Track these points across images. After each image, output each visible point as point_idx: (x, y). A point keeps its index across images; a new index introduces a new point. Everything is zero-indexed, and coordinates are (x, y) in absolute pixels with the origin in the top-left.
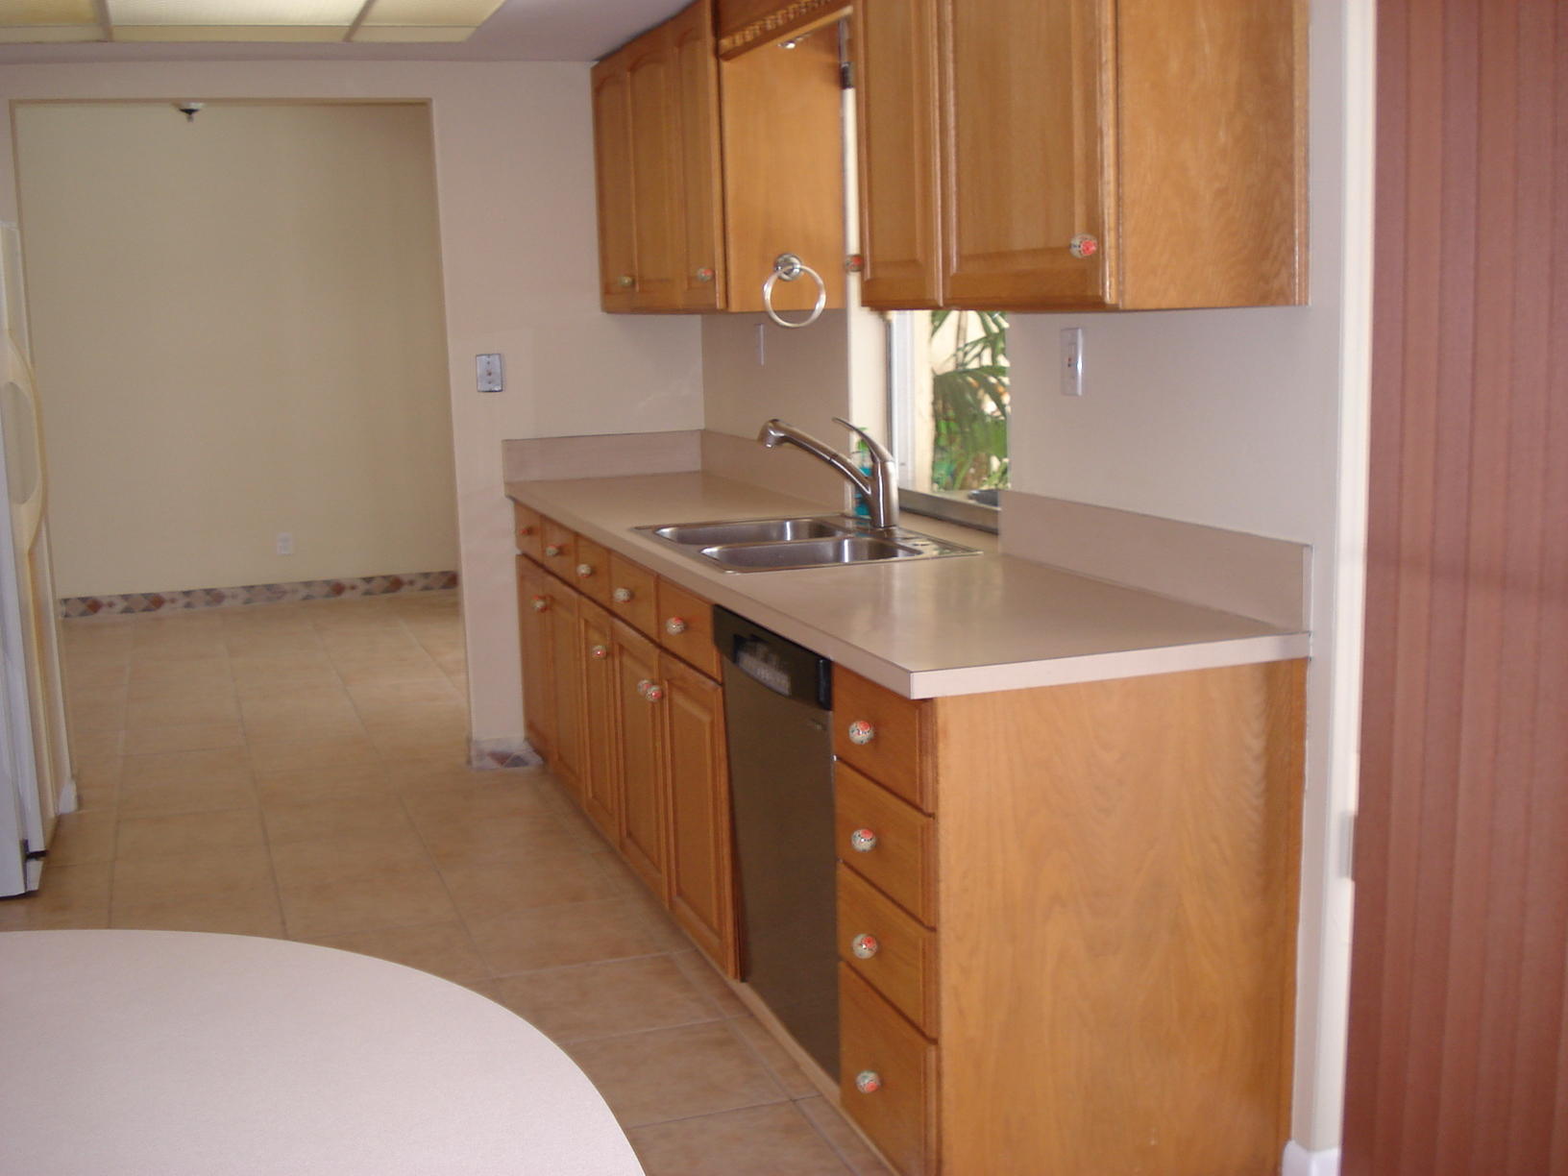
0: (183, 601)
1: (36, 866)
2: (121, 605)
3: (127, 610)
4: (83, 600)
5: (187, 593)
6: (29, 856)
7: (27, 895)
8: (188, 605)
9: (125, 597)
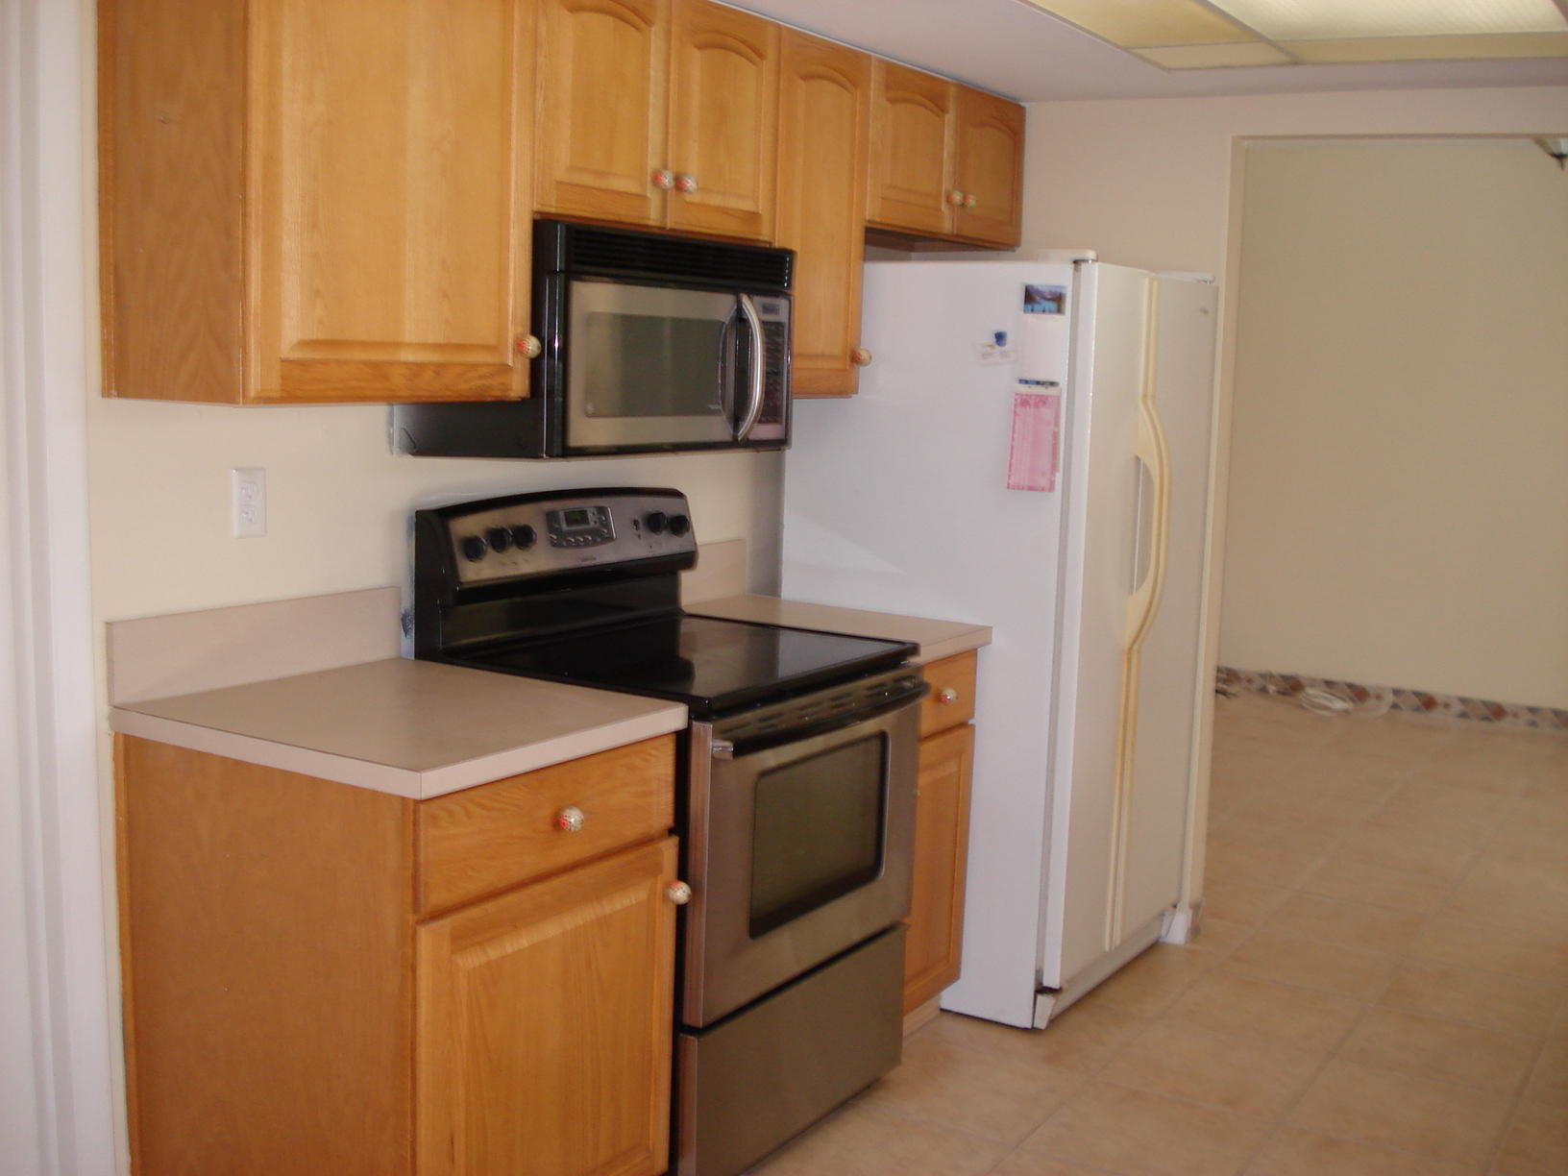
0: (1528, 716)
1: (1046, 1003)
2: (1457, 707)
3: (1463, 715)
4: (1417, 694)
5: (1532, 710)
6: (1041, 990)
7: (1032, 1031)
8: (1533, 724)
9: (1463, 701)
